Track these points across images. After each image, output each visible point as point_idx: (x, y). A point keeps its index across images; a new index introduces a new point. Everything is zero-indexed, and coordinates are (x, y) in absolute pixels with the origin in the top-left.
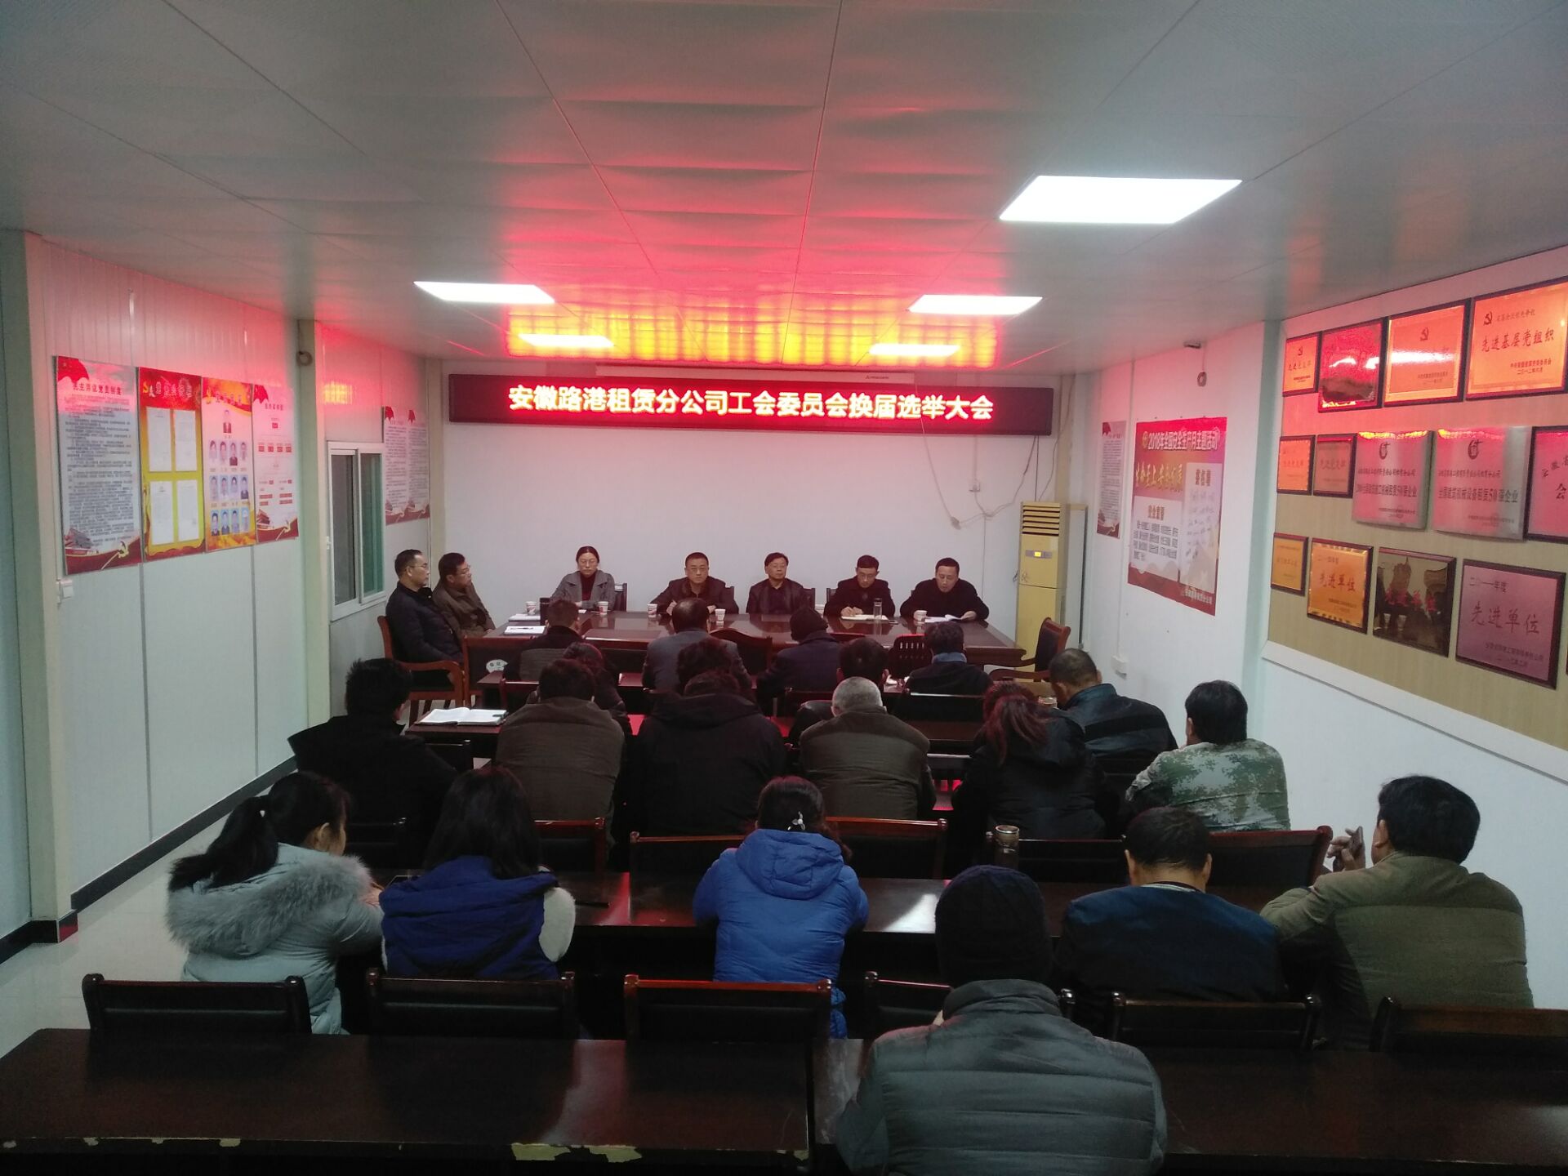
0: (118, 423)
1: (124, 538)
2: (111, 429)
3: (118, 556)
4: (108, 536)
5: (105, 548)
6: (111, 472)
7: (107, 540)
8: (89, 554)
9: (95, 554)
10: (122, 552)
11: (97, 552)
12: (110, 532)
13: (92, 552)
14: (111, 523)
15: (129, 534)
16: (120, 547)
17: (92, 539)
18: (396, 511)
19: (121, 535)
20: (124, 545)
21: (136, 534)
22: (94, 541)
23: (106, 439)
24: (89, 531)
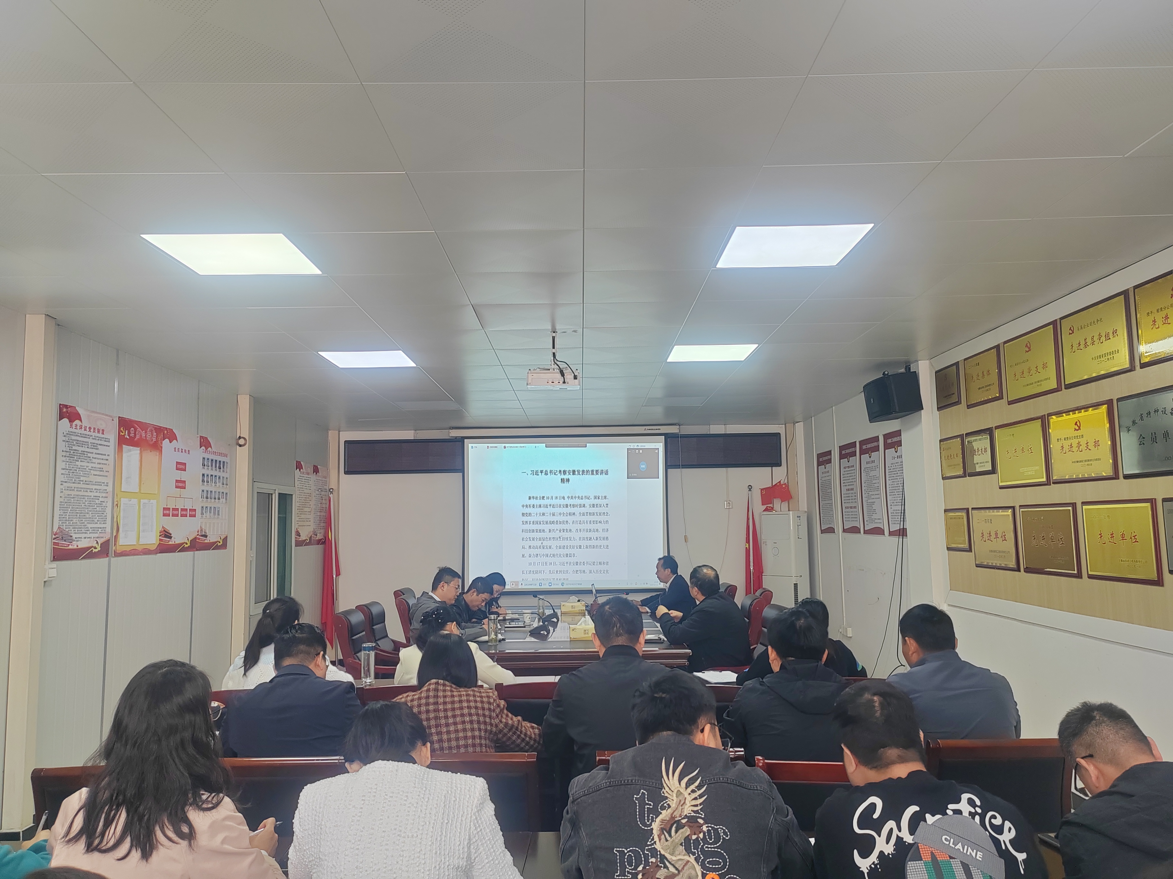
0: (102, 454)
1: (98, 537)
2: (95, 458)
3: (92, 550)
4: (86, 535)
5: (83, 544)
6: (92, 489)
7: (85, 538)
8: (70, 547)
9: (75, 547)
10: (95, 548)
11: (77, 546)
12: (88, 532)
13: (73, 546)
14: (89, 526)
15: (101, 535)
16: (95, 545)
17: (74, 536)
18: (303, 537)
19: (97, 535)
20: (97, 543)
21: (107, 536)
22: (76, 538)
23: (90, 465)
24: (72, 530)
